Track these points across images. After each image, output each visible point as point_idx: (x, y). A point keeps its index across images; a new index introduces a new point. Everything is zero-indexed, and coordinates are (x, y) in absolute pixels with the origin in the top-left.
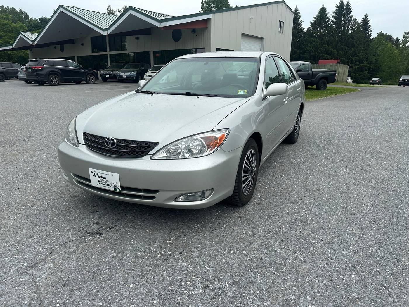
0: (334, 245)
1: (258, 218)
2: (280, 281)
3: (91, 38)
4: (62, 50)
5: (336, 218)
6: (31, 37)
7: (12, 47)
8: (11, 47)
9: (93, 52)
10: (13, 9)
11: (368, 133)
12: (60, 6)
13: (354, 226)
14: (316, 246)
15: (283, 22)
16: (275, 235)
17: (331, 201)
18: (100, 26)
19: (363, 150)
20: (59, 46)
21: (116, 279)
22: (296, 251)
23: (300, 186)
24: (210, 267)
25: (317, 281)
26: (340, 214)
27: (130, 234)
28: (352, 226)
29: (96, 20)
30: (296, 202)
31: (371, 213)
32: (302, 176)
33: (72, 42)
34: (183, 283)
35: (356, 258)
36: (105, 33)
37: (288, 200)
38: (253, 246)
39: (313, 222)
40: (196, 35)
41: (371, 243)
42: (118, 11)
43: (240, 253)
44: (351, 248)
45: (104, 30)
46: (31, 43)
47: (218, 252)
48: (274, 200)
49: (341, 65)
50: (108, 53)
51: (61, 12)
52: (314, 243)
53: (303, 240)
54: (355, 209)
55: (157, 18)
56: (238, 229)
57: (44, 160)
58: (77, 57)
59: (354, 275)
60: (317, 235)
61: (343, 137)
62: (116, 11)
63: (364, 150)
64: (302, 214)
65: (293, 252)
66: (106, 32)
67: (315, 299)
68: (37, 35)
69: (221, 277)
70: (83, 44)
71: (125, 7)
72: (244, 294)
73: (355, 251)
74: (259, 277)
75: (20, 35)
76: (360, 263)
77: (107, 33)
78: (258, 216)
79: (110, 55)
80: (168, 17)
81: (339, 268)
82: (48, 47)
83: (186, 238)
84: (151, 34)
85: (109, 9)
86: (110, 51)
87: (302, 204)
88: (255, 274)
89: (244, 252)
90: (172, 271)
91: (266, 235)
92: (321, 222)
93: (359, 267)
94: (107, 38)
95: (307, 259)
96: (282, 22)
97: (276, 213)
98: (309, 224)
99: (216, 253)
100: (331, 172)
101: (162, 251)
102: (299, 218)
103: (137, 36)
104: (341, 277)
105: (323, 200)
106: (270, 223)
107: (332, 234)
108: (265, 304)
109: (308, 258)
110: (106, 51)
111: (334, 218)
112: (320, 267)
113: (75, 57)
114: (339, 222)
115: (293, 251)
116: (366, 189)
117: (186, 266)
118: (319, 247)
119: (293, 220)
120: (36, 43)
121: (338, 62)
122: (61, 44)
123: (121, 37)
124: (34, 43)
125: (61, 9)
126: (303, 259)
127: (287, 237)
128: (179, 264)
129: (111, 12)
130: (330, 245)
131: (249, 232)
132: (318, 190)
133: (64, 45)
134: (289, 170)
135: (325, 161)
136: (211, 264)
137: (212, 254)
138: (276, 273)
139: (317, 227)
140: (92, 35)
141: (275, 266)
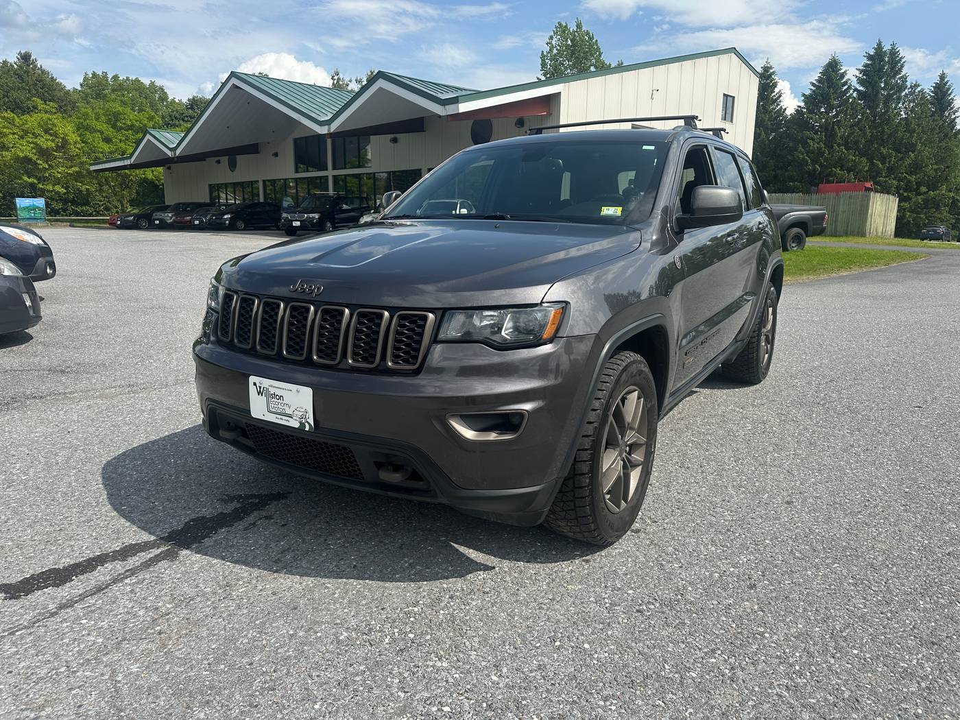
0: (811, 642)
1: (630, 565)
3: (295, 140)
4: (233, 165)
5: (825, 576)
6: (171, 141)
7: (129, 161)
8: (127, 162)
9: (297, 172)
10: (137, 81)
12: (233, 74)
13: (869, 597)
14: (766, 641)
15: (734, 97)
16: (665, 609)
17: (817, 531)
18: (313, 115)
19: (916, 407)
20: (227, 157)
22: (713, 651)
23: (743, 493)
24: (500, 676)
26: (836, 565)
27: (329, 585)
28: (865, 598)
29: (306, 102)
30: (728, 530)
31: (918, 567)
32: (753, 468)
33: (253, 149)
34: (434, 709)
35: (866, 679)
36: (323, 130)
37: (710, 525)
38: (610, 633)
39: (765, 582)
40: (526, 132)
41: (910, 642)
42: (356, 80)
43: (576, 648)
44: (855, 652)
45: (321, 123)
46: (169, 153)
47: (524, 641)
48: (674, 524)
49: (878, 195)
50: (330, 173)
51: (234, 87)
52: (762, 634)
53: (734, 626)
54: (877, 554)
55: (438, 96)
56: (579, 589)
57: (168, 409)
58: (264, 181)
60: (771, 613)
61: (866, 373)
62: (351, 81)
64: (741, 562)
65: (706, 653)
66: (327, 127)
68: (182, 135)
69: (524, 702)
70: (276, 154)
71: (372, 73)
73: (865, 660)
74: (613, 708)
75: (148, 136)
76: (873, 692)
77: (328, 131)
78: (630, 560)
79: (335, 177)
80: (464, 93)
81: (818, 701)
82: (205, 160)
83: (452, 604)
84: (423, 131)
85: (336, 77)
86: (334, 168)
87: (744, 536)
88: (606, 699)
89: (587, 646)
90: (412, 680)
91: (645, 608)
92: (786, 582)
93: (869, 702)
94: (329, 142)
95: (740, 673)
96: (731, 96)
97: (675, 556)
98: (755, 585)
99: (519, 644)
101: (396, 630)
102: (732, 569)
103: (392, 136)
105: (797, 527)
106: (659, 578)
107: (810, 613)
109: (743, 669)
111: (821, 574)
112: (768, 696)
113: (258, 181)
115: (706, 650)
116: (913, 505)
117: (445, 669)
118: (773, 645)
119: (716, 575)
120: (178, 152)
121: (867, 190)
122: (232, 154)
123: (359, 139)
124: (175, 154)
125: (234, 81)
126: (727, 671)
127: (694, 615)
128: (431, 664)
129: (341, 83)
130: (802, 642)
131: (604, 599)
132: (788, 503)
133: (238, 156)
134: (722, 452)
135: (814, 432)
136: (505, 670)
137: (510, 644)
138: (658, 702)
139: (774, 595)
140: (297, 134)
141: (657, 684)
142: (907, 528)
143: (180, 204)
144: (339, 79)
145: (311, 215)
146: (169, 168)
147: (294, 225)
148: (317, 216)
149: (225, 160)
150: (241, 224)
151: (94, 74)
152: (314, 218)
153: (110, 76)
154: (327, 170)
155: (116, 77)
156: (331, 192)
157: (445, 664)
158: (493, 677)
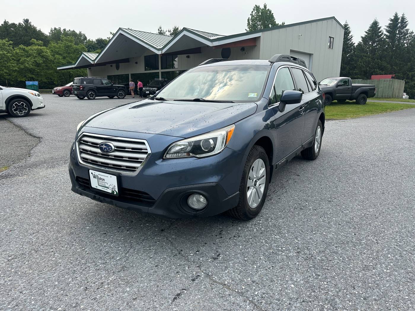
0: (402, 234)
2: (358, 253)
3: (145, 57)
4: (118, 68)
6: (92, 57)
7: (74, 65)
8: (73, 66)
9: (145, 70)
10: (74, 31)
12: (120, 29)
14: (386, 233)
15: (333, 38)
18: (155, 46)
20: (115, 64)
22: (368, 235)
23: (365, 190)
24: (298, 241)
25: (389, 256)
26: (405, 212)
29: (151, 40)
33: (127, 61)
34: (280, 248)
36: (159, 53)
37: (356, 200)
38: (331, 230)
40: (245, 53)
42: (168, 31)
43: (321, 234)
45: (158, 50)
46: (92, 62)
49: (396, 80)
50: (160, 71)
51: (121, 34)
55: (209, 38)
58: (131, 74)
61: (403, 150)
62: (166, 31)
66: (161, 51)
67: (389, 267)
68: (97, 55)
69: (309, 248)
70: (136, 63)
71: (175, 27)
72: (330, 259)
74: (340, 250)
75: (83, 55)
77: (162, 53)
78: (330, 210)
79: (162, 73)
80: (219, 37)
82: (105, 65)
84: (201, 53)
86: (162, 69)
88: (336, 247)
89: (324, 233)
90: (269, 241)
92: (389, 217)
94: (160, 57)
95: (379, 241)
96: (332, 37)
98: (377, 217)
99: (301, 232)
102: (368, 213)
103: (187, 55)
104: (410, 255)
105: (388, 201)
108: (348, 266)
110: (158, 69)
112: (391, 247)
113: (129, 74)
115: (366, 235)
117: (278, 238)
118: (389, 234)
119: (363, 214)
120: (96, 62)
121: (392, 78)
122: (117, 63)
123: (172, 56)
124: (94, 63)
125: (120, 32)
126: (375, 241)
127: (359, 225)
128: (273, 237)
129: (162, 32)
130: (399, 234)
131: (325, 220)
133: (120, 64)
134: (353, 177)
135: (387, 170)
136: (299, 239)
137: (298, 232)
138: (354, 248)
139: (385, 220)
140: (146, 54)
141: (352, 244)
144: (161, 30)
145: (154, 89)
146: (90, 69)
147: (146, 93)
148: (156, 89)
149: (114, 65)
151: (55, 29)
153: (62, 29)
154: (159, 69)
155: (65, 30)
156: (160, 79)
157: (278, 237)
158: (296, 241)
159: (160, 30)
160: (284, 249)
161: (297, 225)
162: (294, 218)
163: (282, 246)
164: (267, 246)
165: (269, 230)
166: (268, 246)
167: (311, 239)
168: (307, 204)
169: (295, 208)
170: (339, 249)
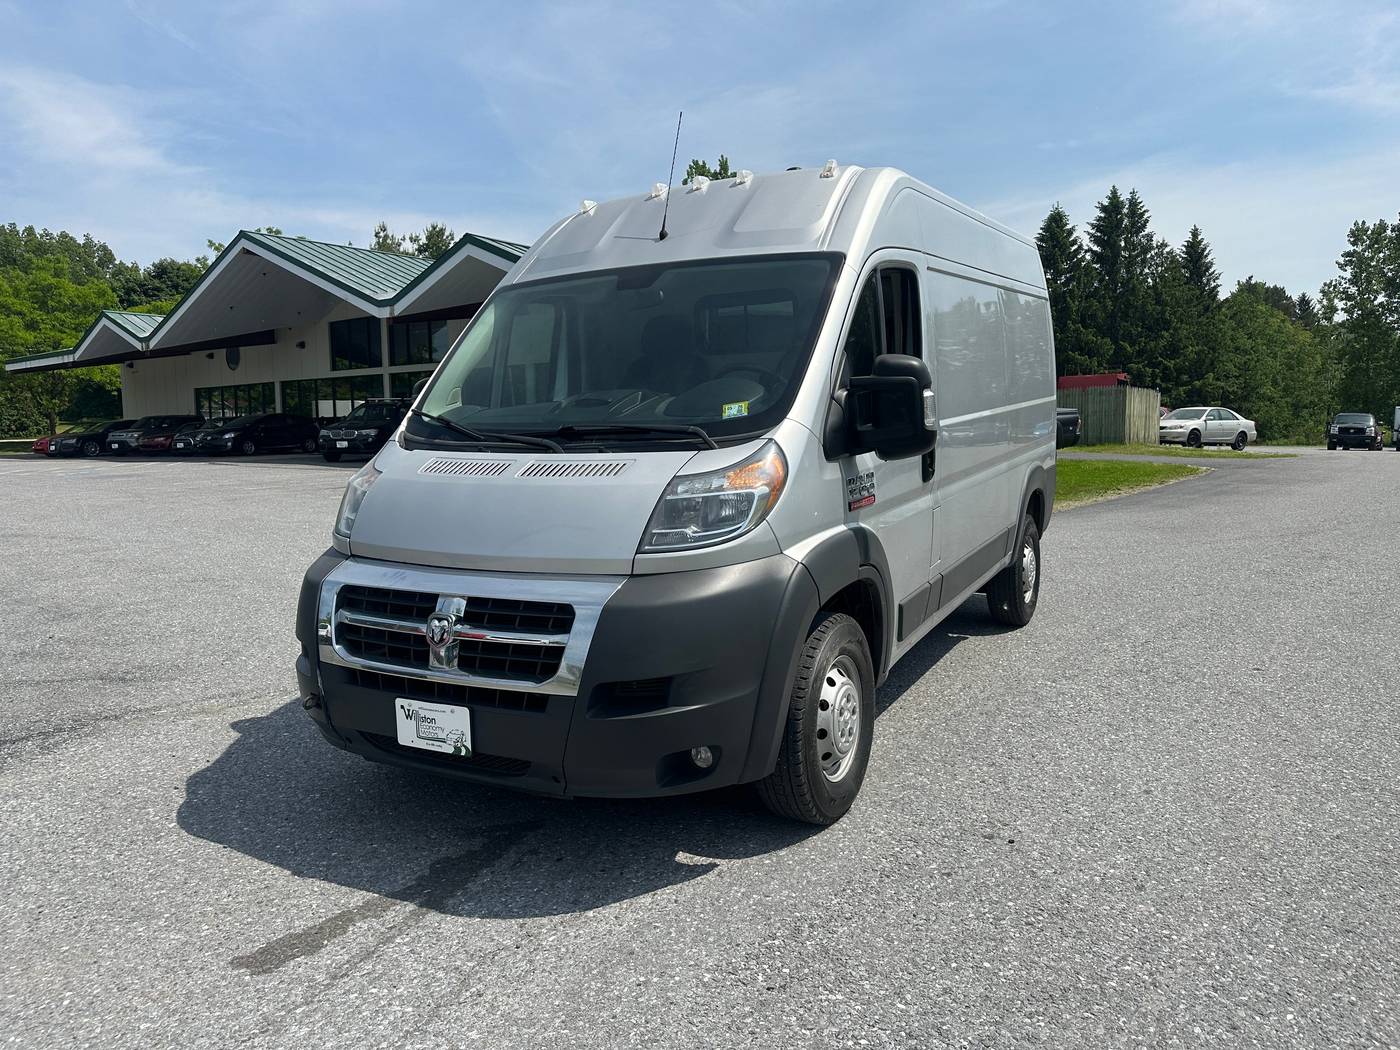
0: (1223, 941)
1: (997, 875)
2: (1100, 1031)
3: (333, 326)
4: (233, 361)
5: (1214, 870)
6: (140, 325)
7: (71, 356)
8: (68, 359)
9: (334, 368)
11: (1258, 616)
12: (243, 235)
13: (1268, 890)
14: (1176, 944)
16: (1056, 919)
17: (1189, 822)
18: (367, 292)
19: (1255, 669)
20: (224, 350)
21: (670, 1038)
22: (1124, 958)
23: (1092, 784)
24: (906, 1004)
25: (1197, 1030)
26: (1222, 858)
28: (1264, 891)
29: (353, 272)
30: (1092, 828)
32: (1093, 755)
34: (850, 1043)
35: (1290, 972)
36: (383, 313)
37: (1069, 824)
38: (1006, 949)
39: (1153, 882)
41: (1323, 932)
42: (411, 239)
43: (977, 968)
44: (1272, 946)
45: (381, 304)
46: (138, 346)
47: (915, 965)
49: (1136, 389)
50: (386, 370)
51: (244, 252)
52: (1169, 937)
53: (1136, 930)
54: (1261, 842)
56: (952, 906)
58: (285, 385)
59: (1292, 1013)
60: (1171, 914)
61: (1185, 631)
62: (404, 239)
63: (1258, 669)
64: (1118, 862)
65: (1118, 962)
66: (388, 309)
68: (160, 319)
69: (944, 1028)
70: (302, 345)
71: (434, 228)
73: (1284, 953)
74: (1042, 1024)
75: (104, 321)
76: (1302, 985)
77: (391, 314)
78: (995, 869)
79: (393, 376)
81: (1250, 998)
82: (189, 354)
86: (392, 363)
87: (1111, 834)
88: (1030, 1016)
89: (986, 965)
90: (811, 1016)
92: (1176, 880)
93: (1300, 994)
95: (1160, 978)
98: (1143, 886)
99: (911, 969)
100: (1174, 740)
102: (1112, 871)
104: (1258, 1018)
105: (1166, 819)
109: (1162, 974)
110: (379, 364)
112: (1198, 998)
113: (273, 383)
114: (1223, 880)
115: (1116, 958)
117: (841, 1002)
118: (1185, 947)
119: (1097, 878)
120: (152, 344)
121: (1122, 382)
122: (232, 345)
123: (429, 323)
124: (148, 346)
125: (244, 244)
126: (1147, 978)
127: (1090, 923)
128: (824, 998)
129: (389, 241)
130: (1214, 941)
131: (984, 914)
132: (1147, 792)
133: (241, 349)
136: (909, 997)
137: (902, 970)
138: (1086, 1014)
139: (1167, 895)
140: (336, 316)
141: (1078, 997)
142: (1287, 812)
143: (151, 418)
144: (386, 237)
145: (364, 432)
146: (131, 366)
147: (338, 446)
148: (373, 432)
149: (220, 354)
150: (250, 447)
152: (368, 435)
154: (381, 366)
156: (387, 398)
157: (840, 997)
158: (899, 1005)
159: (382, 234)
160: (863, 1042)
161: (896, 943)
162: (883, 917)
163: (856, 1033)
164: (804, 1038)
165: (806, 971)
166: (809, 1039)
167: (946, 991)
168: (920, 853)
169: (885, 875)
170: (1038, 1021)
